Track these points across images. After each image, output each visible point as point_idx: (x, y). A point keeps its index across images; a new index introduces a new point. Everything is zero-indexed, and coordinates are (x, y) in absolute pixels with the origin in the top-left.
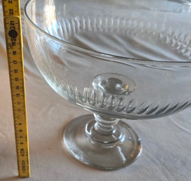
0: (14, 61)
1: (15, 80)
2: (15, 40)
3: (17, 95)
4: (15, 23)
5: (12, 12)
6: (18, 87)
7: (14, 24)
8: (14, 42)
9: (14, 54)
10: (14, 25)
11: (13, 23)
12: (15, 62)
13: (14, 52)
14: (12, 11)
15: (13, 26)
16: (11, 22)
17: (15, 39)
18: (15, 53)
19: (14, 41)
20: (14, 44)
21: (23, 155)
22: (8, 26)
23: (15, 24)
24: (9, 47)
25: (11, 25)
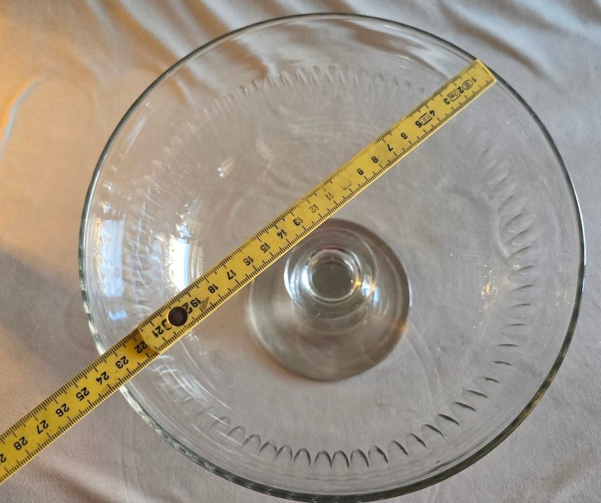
0: (230, 278)
1: (269, 250)
2: (186, 305)
3: (297, 225)
4: (153, 329)
5: (141, 346)
6: (279, 234)
7: (156, 329)
8: (193, 304)
9: (217, 288)
10: (159, 328)
11: (156, 332)
12: (231, 275)
13: (210, 291)
14: (138, 347)
15: (162, 328)
16: (156, 335)
17: (184, 308)
18: (213, 289)
19: (190, 306)
20: (196, 301)
21: (432, 112)
22: (168, 335)
23: (156, 326)
24: (209, 306)
25: (163, 331)
